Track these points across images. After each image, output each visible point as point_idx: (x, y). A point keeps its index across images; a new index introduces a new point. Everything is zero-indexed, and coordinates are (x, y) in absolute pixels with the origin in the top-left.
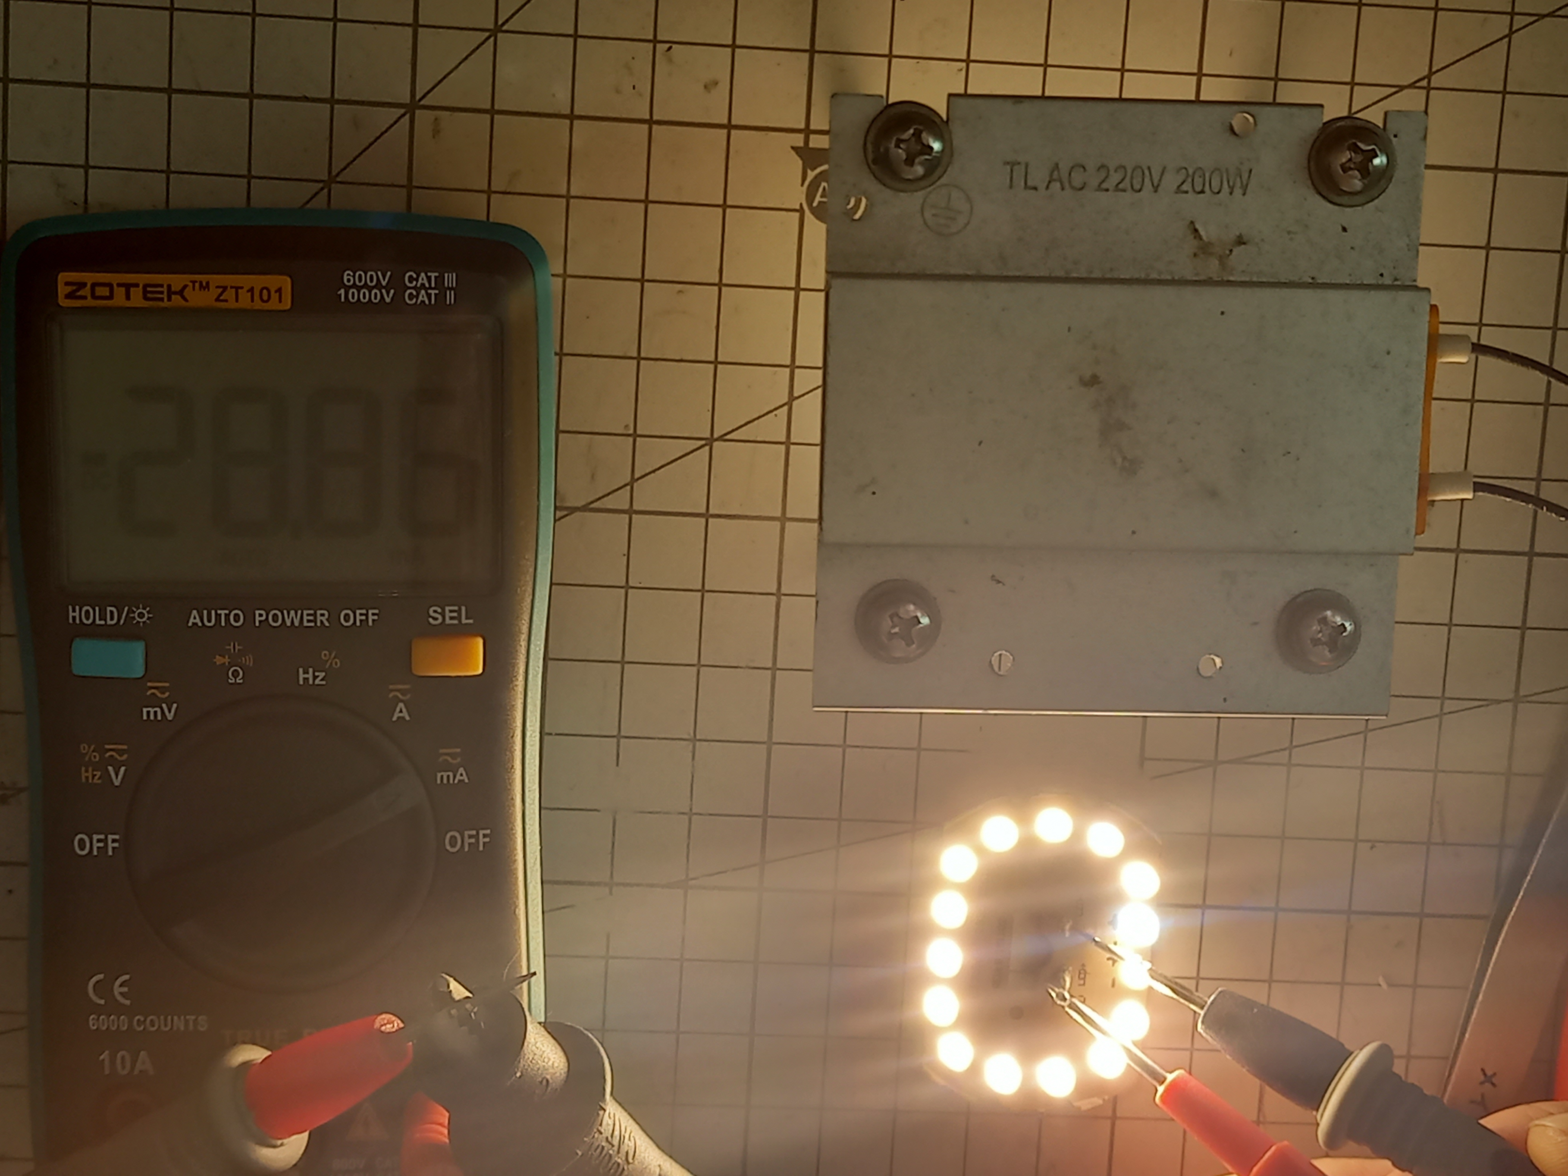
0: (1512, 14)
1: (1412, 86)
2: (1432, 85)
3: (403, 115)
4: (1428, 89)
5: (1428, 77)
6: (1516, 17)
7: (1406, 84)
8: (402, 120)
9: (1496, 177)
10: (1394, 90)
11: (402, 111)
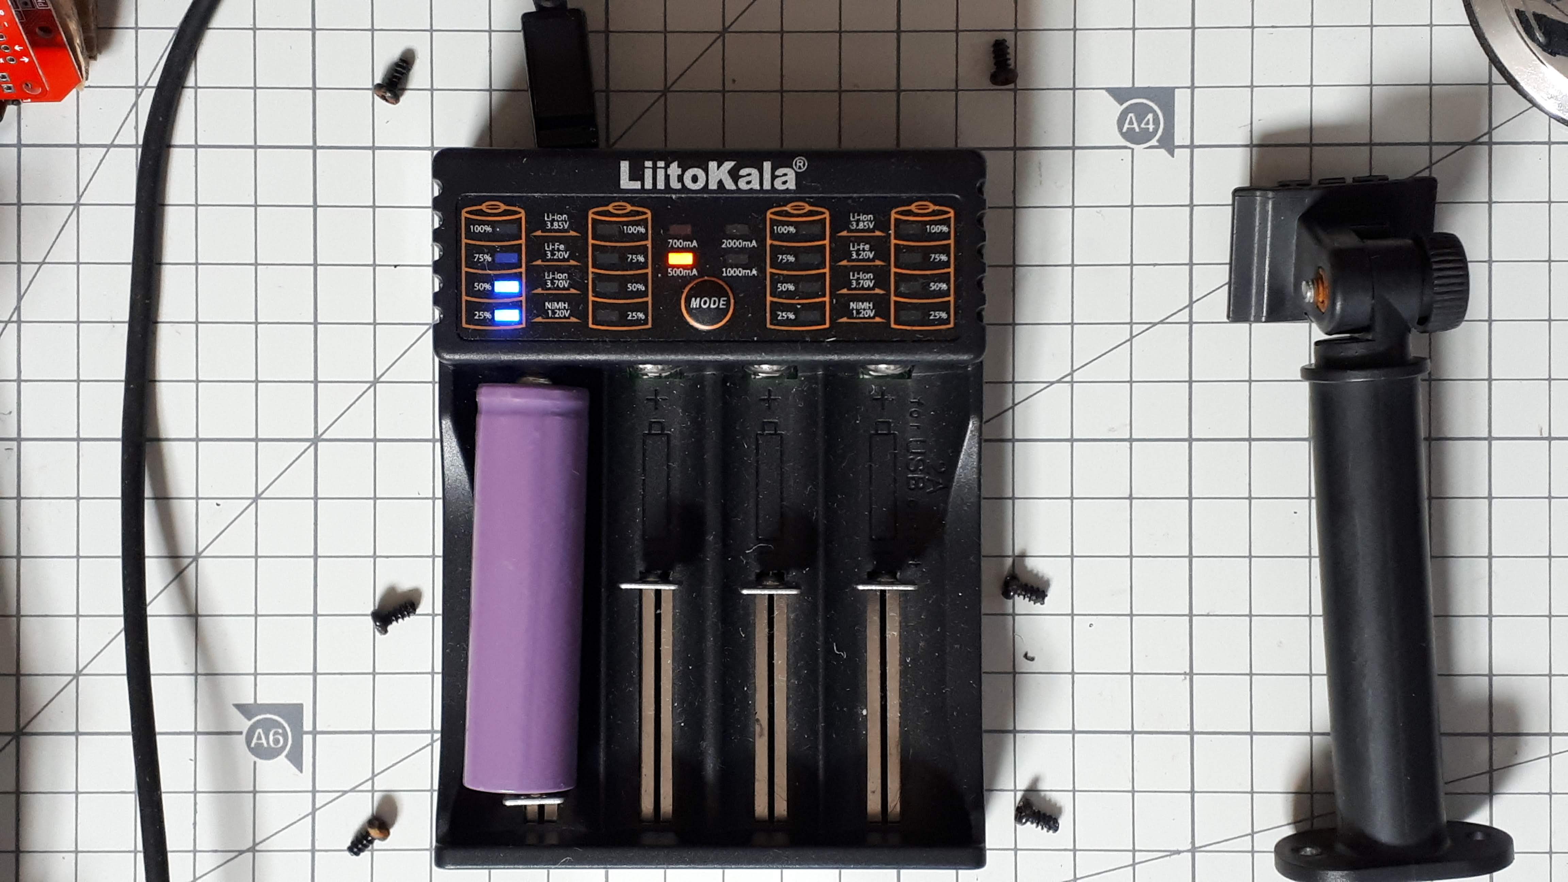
0: (1131, 323)
1: (1059, 381)
2: (1075, 380)
3: (309, 447)
4: (1072, 382)
5: (1071, 374)
6: (1134, 326)
7: (1055, 380)
8: (309, 450)
9: (1131, 445)
10: (1045, 385)
11: (308, 444)
